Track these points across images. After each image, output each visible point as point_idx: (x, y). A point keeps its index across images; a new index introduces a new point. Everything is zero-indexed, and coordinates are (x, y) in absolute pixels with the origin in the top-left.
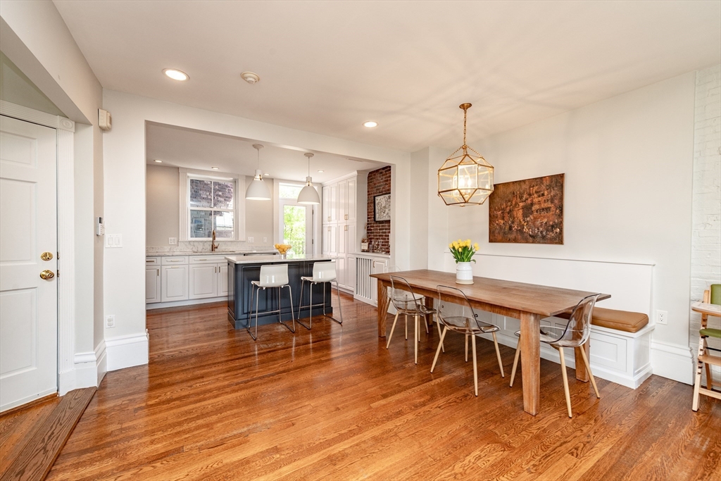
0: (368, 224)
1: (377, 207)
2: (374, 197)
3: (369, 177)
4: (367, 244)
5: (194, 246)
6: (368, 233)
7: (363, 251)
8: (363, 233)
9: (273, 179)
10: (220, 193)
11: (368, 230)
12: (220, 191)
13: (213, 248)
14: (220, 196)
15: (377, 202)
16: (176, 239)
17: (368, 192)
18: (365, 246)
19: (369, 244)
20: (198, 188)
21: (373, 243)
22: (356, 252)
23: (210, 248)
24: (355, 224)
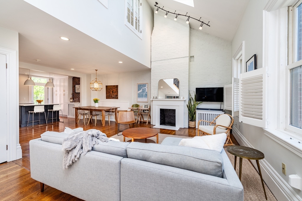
1: (76, 88)
2: (75, 85)
3: (73, 78)
7: (71, 102)
11: (73, 95)
17: (73, 83)
18: (72, 100)
21: (75, 99)
22: (68, 102)
24: (68, 93)
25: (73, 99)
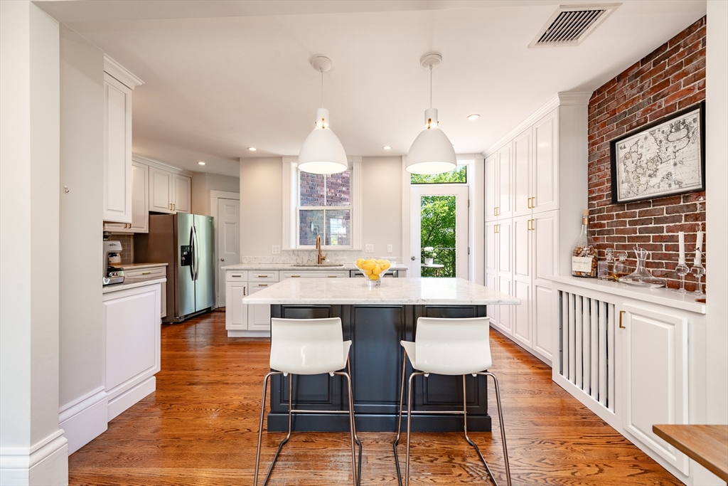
0: (591, 212)
1: (620, 167)
2: (613, 144)
3: (591, 103)
4: (589, 259)
5: (298, 256)
6: (592, 233)
7: (579, 275)
8: (578, 234)
9: (401, 157)
10: (344, 189)
11: (590, 226)
12: (343, 186)
13: (321, 259)
14: (344, 192)
15: (620, 154)
16: (279, 246)
17: (590, 138)
18: (585, 264)
19: (596, 260)
20: (315, 183)
21: (609, 257)
22: (556, 276)
23: (316, 259)
24: (555, 214)
25: (599, 258)
